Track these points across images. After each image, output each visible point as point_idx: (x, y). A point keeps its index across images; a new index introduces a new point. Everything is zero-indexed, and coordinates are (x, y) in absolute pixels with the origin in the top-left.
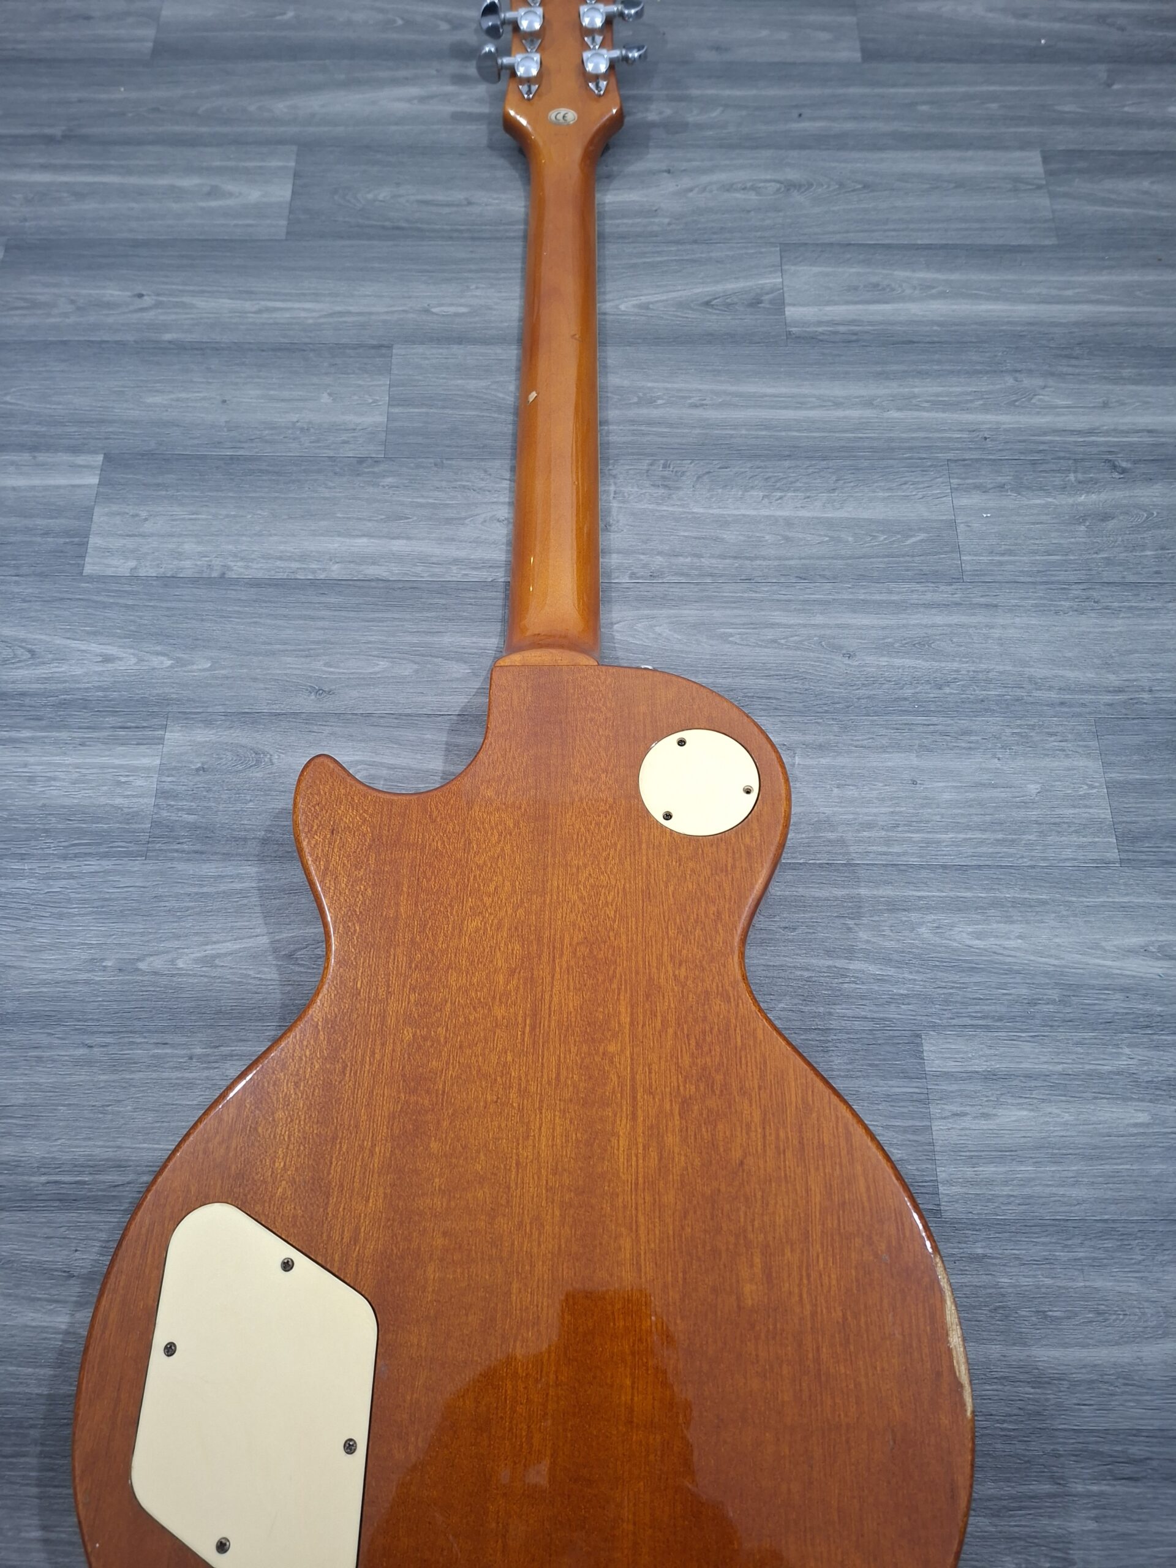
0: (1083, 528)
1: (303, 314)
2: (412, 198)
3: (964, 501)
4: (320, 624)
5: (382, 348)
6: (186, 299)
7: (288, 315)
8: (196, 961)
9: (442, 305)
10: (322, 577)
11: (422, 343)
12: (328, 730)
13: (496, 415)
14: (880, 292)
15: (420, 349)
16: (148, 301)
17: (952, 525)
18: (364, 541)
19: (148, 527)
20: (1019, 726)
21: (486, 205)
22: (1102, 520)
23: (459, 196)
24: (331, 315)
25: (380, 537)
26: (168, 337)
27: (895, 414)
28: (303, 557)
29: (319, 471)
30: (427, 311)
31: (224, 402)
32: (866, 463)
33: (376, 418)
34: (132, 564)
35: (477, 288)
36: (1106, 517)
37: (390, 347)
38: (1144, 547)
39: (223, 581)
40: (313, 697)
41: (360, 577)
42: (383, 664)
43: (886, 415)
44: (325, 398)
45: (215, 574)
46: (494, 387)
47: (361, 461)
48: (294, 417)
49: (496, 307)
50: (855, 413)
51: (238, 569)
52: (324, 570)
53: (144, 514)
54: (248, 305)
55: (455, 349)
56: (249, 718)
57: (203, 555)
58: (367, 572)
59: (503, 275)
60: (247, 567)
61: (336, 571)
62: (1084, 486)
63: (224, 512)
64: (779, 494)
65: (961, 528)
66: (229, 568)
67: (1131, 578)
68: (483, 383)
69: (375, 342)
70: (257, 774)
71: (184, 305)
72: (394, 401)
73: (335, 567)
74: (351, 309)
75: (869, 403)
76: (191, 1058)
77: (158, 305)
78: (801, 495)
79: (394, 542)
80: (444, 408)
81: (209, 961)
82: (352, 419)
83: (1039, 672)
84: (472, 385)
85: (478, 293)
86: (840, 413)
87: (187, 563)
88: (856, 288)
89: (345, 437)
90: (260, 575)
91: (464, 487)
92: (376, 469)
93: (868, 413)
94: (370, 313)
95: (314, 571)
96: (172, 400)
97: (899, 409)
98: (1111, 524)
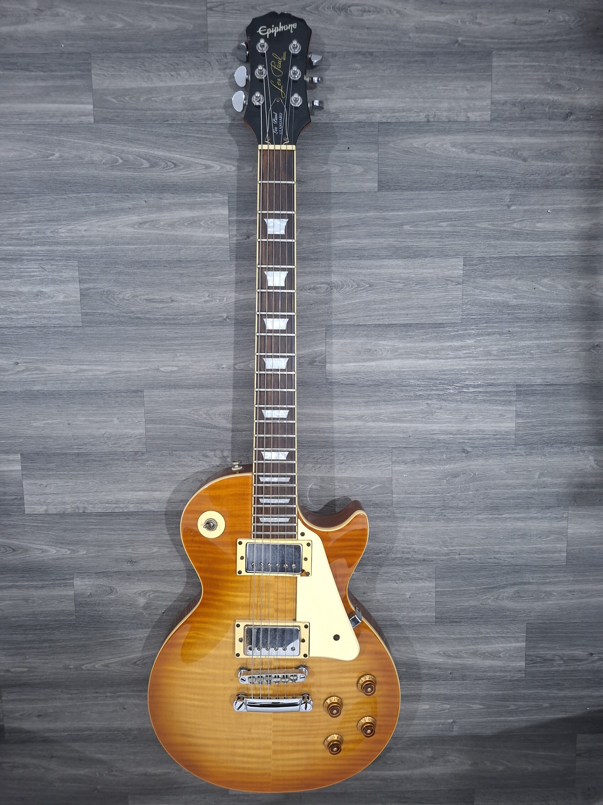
0: (445, 481)
1: (98, 373)
2: (143, 297)
3: (397, 468)
4: (128, 532)
5: (138, 392)
6: (40, 365)
7: (90, 373)
8: (102, 666)
9: (164, 366)
10: (126, 511)
11: (157, 388)
12: (137, 578)
13: (195, 427)
14: (371, 355)
15: (156, 392)
16: (21, 367)
17: (391, 480)
18: (141, 493)
19: (48, 490)
20: (406, 570)
21: (181, 302)
22: (454, 477)
23: (167, 295)
24: (112, 373)
25: (148, 491)
26: (36, 388)
27: (372, 424)
28: (117, 502)
29: (118, 459)
30: (157, 369)
31: (69, 424)
32: (357, 450)
33: (140, 431)
34: (45, 508)
35: (181, 355)
36: (456, 476)
37: (142, 391)
38: (469, 490)
39: (84, 514)
40: (129, 564)
41: (142, 510)
42: (155, 549)
43: (367, 424)
44: (116, 421)
45: (81, 511)
46: (193, 412)
47: (136, 453)
48: (103, 431)
49: (190, 367)
50: (355, 423)
51: (90, 509)
52: (127, 507)
53: (45, 484)
54: (71, 368)
55: (173, 392)
56: (104, 574)
57: (73, 503)
58: (145, 507)
59: (192, 347)
60: (94, 508)
61: (132, 508)
62: (449, 460)
63: (79, 481)
64: (319, 466)
65: (394, 481)
66: (86, 508)
67: (461, 504)
68: (187, 410)
69: (134, 389)
70: (112, 597)
71: (40, 369)
72: (147, 422)
73: (131, 506)
74: (121, 369)
75: (360, 418)
76: (106, 697)
77: (27, 369)
78: (328, 466)
79: (155, 493)
80: (171, 424)
81: (107, 666)
82: (129, 431)
83: (417, 547)
84: (183, 411)
85: (181, 358)
86: (348, 423)
87: (68, 506)
88: (360, 352)
89: (127, 441)
90: (100, 510)
91: (183, 464)
92: (143, 457)
93: (360, 423)
94: (131, 372)
95: (122, 508)
96: (45, 424)
97: (373, 421)
98: (457, 480)
